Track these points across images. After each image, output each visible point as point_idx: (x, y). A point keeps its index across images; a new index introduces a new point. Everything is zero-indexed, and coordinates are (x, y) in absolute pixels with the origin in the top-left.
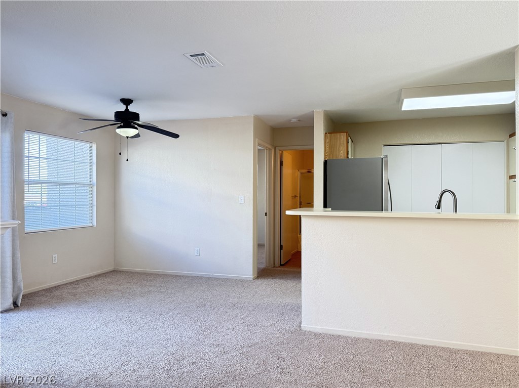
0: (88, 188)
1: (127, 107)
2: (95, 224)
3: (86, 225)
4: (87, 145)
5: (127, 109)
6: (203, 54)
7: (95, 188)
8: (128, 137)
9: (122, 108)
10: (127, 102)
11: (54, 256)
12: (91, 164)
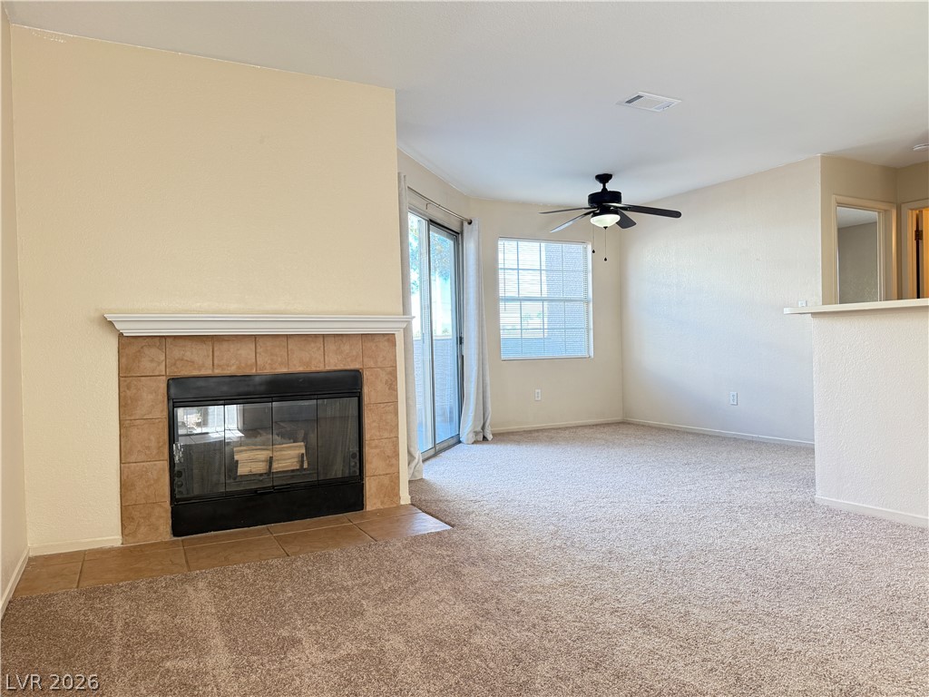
0: (583, 306)
1: (604, 186)
2: (592, 354)
3: (580, 355)
4: (581, 247)
5: (604, 189)
6: (639, 97)
7: (591, 305)
8: (605, 228)
9: (598, 188)
10: (604, 178)
11: (537, 391)
12: (586, 272)
